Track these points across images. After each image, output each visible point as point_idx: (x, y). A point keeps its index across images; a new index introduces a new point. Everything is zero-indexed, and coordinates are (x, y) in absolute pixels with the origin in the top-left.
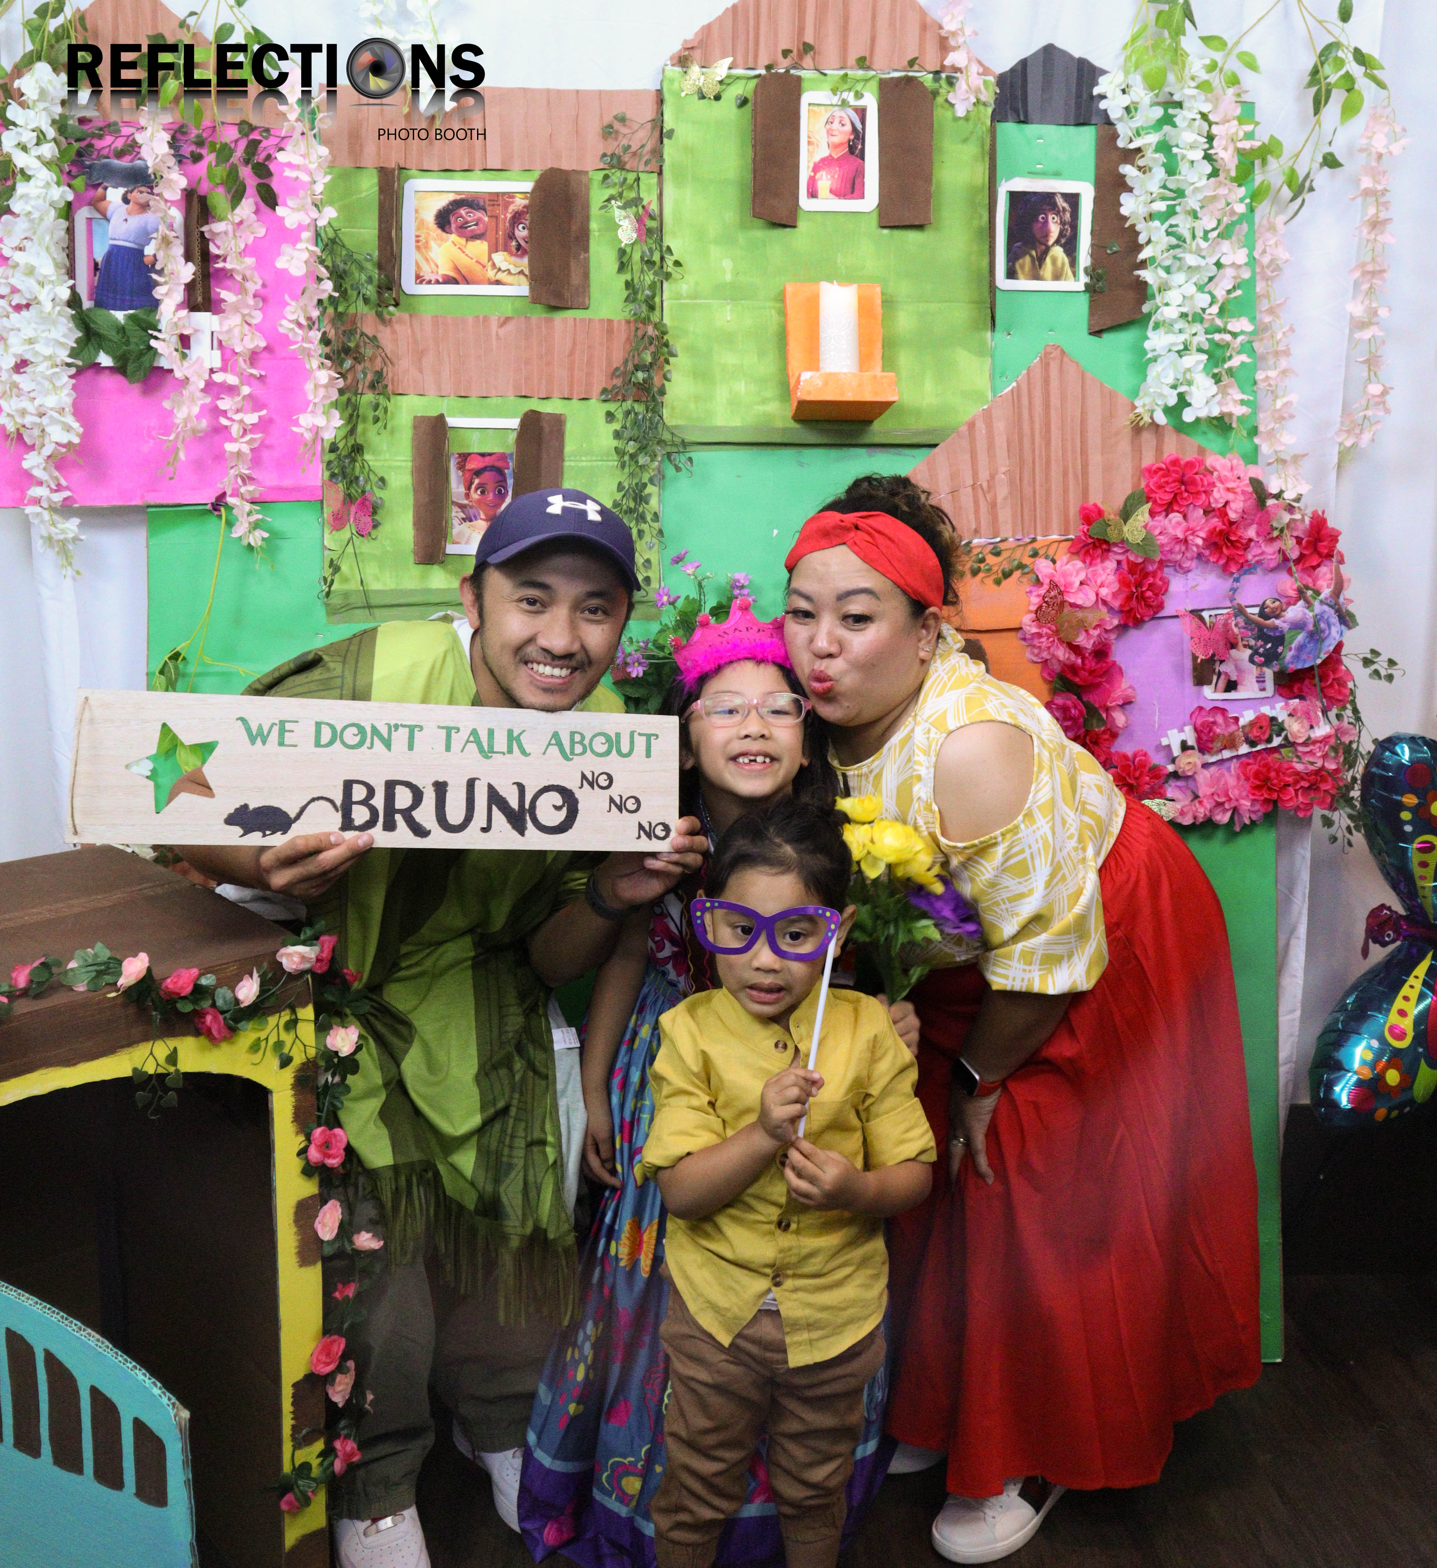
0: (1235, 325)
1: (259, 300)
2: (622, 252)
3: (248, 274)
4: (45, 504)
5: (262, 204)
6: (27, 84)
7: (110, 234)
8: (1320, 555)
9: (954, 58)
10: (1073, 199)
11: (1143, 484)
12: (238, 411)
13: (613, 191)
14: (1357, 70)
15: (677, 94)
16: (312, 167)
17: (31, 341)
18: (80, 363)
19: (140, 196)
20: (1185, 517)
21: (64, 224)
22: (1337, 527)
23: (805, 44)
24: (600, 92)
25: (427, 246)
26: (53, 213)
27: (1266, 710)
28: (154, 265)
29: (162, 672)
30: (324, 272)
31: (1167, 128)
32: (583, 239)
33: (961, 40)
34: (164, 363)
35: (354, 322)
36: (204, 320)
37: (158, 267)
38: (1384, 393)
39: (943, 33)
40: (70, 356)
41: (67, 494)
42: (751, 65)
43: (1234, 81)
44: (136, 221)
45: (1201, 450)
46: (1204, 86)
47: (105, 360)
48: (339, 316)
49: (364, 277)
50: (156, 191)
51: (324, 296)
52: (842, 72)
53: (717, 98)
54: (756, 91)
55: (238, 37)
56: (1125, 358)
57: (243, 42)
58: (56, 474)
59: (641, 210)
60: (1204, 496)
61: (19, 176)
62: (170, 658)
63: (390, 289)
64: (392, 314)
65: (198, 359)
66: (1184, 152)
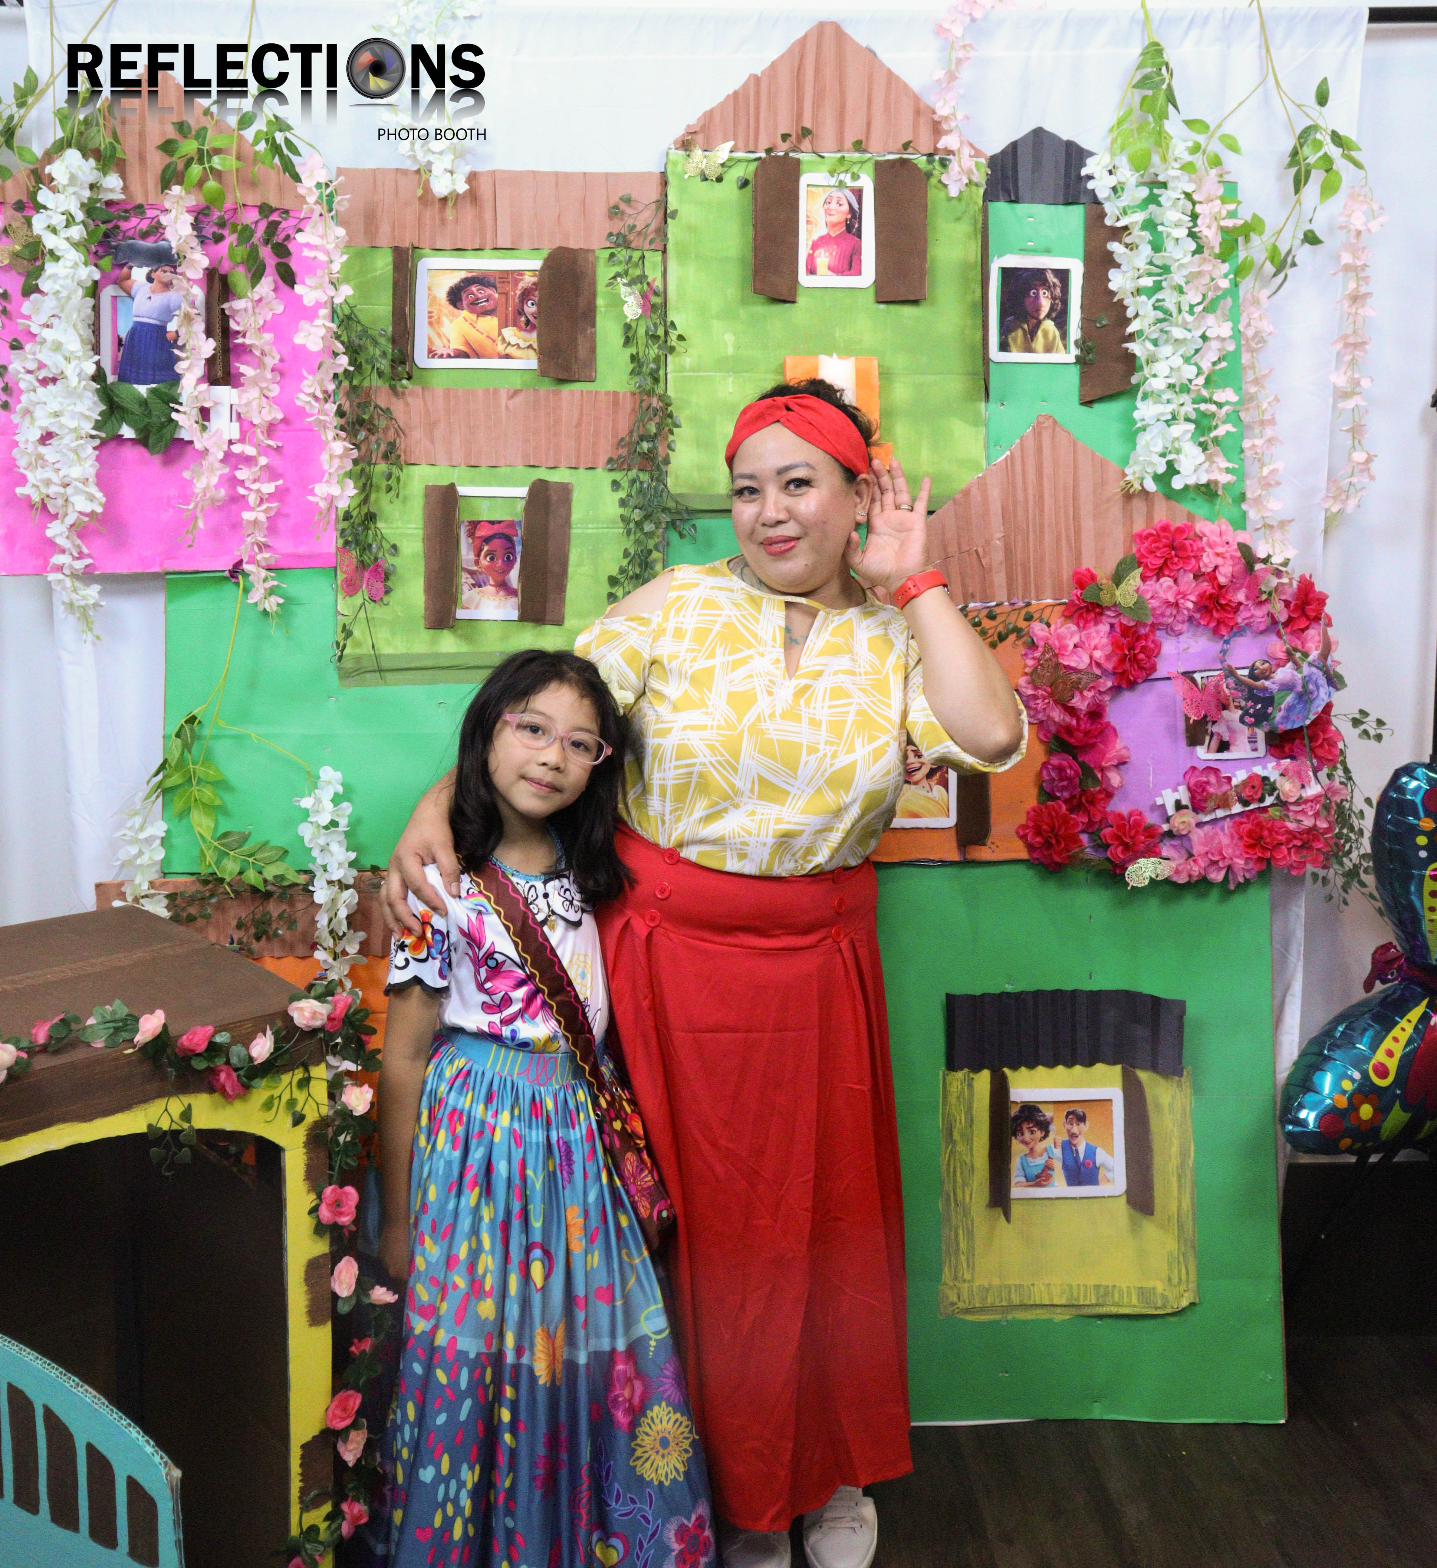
0: (1220, 396)
1: (277, 374)
2: (628, 327)
3: (267, 349)
4: (67, 571)
5: (281, 283)
6: (58, 170)
7: (134, 312)
8: (1308, 618)
9: (945, 142)
10: (1063, 275)
11: (1134, 550)
12: (255, 481)
13: (619, 269)
14: (1335, 152)
15: (680, 177)
16: (330, 247)
17: (57, 415)
18: (103, 435)
19: (165, 274)
20: (1175, 581)
21: (91, 302)
22: (1325, 591)
23: (803, 128)
24: (607, 175)
25: (439, 322)
26: (80, 292)
27: (1258, 770)
28: (176, 341)
29: (178, 735)
30: (340, 348)
31: (1152, 207)
32: (590, 314)
33: (953, 124)
34: (184, 435)
35: (368, 394)
36: (224, 394)
37: (180, 343)
38: (1369, 460)
39: (936, 117)
40: (94, 428)
41: (89, 561)
42: (751, 148)
43: (1217, 162)
44: (161, 299)
45: (1191, 516)
46: (1187, 168)
47: (127, 432)
48: (354, 389)
49: (378, 352)
50: (179, 270)
51: (340, 371)
52: (839, 155)
53: (719, 179)
54: (756, 174)
55: (261, 125)
56: (1116, 427)
57: (265, 129)
58: (79, 542)
59: (645, 286)
60: (1193, 561)
61: (48, 257)
62: (186, 722)
63: (403, 363)
64: (405, 387)
65: (218, 431)
66: (1169, 230)
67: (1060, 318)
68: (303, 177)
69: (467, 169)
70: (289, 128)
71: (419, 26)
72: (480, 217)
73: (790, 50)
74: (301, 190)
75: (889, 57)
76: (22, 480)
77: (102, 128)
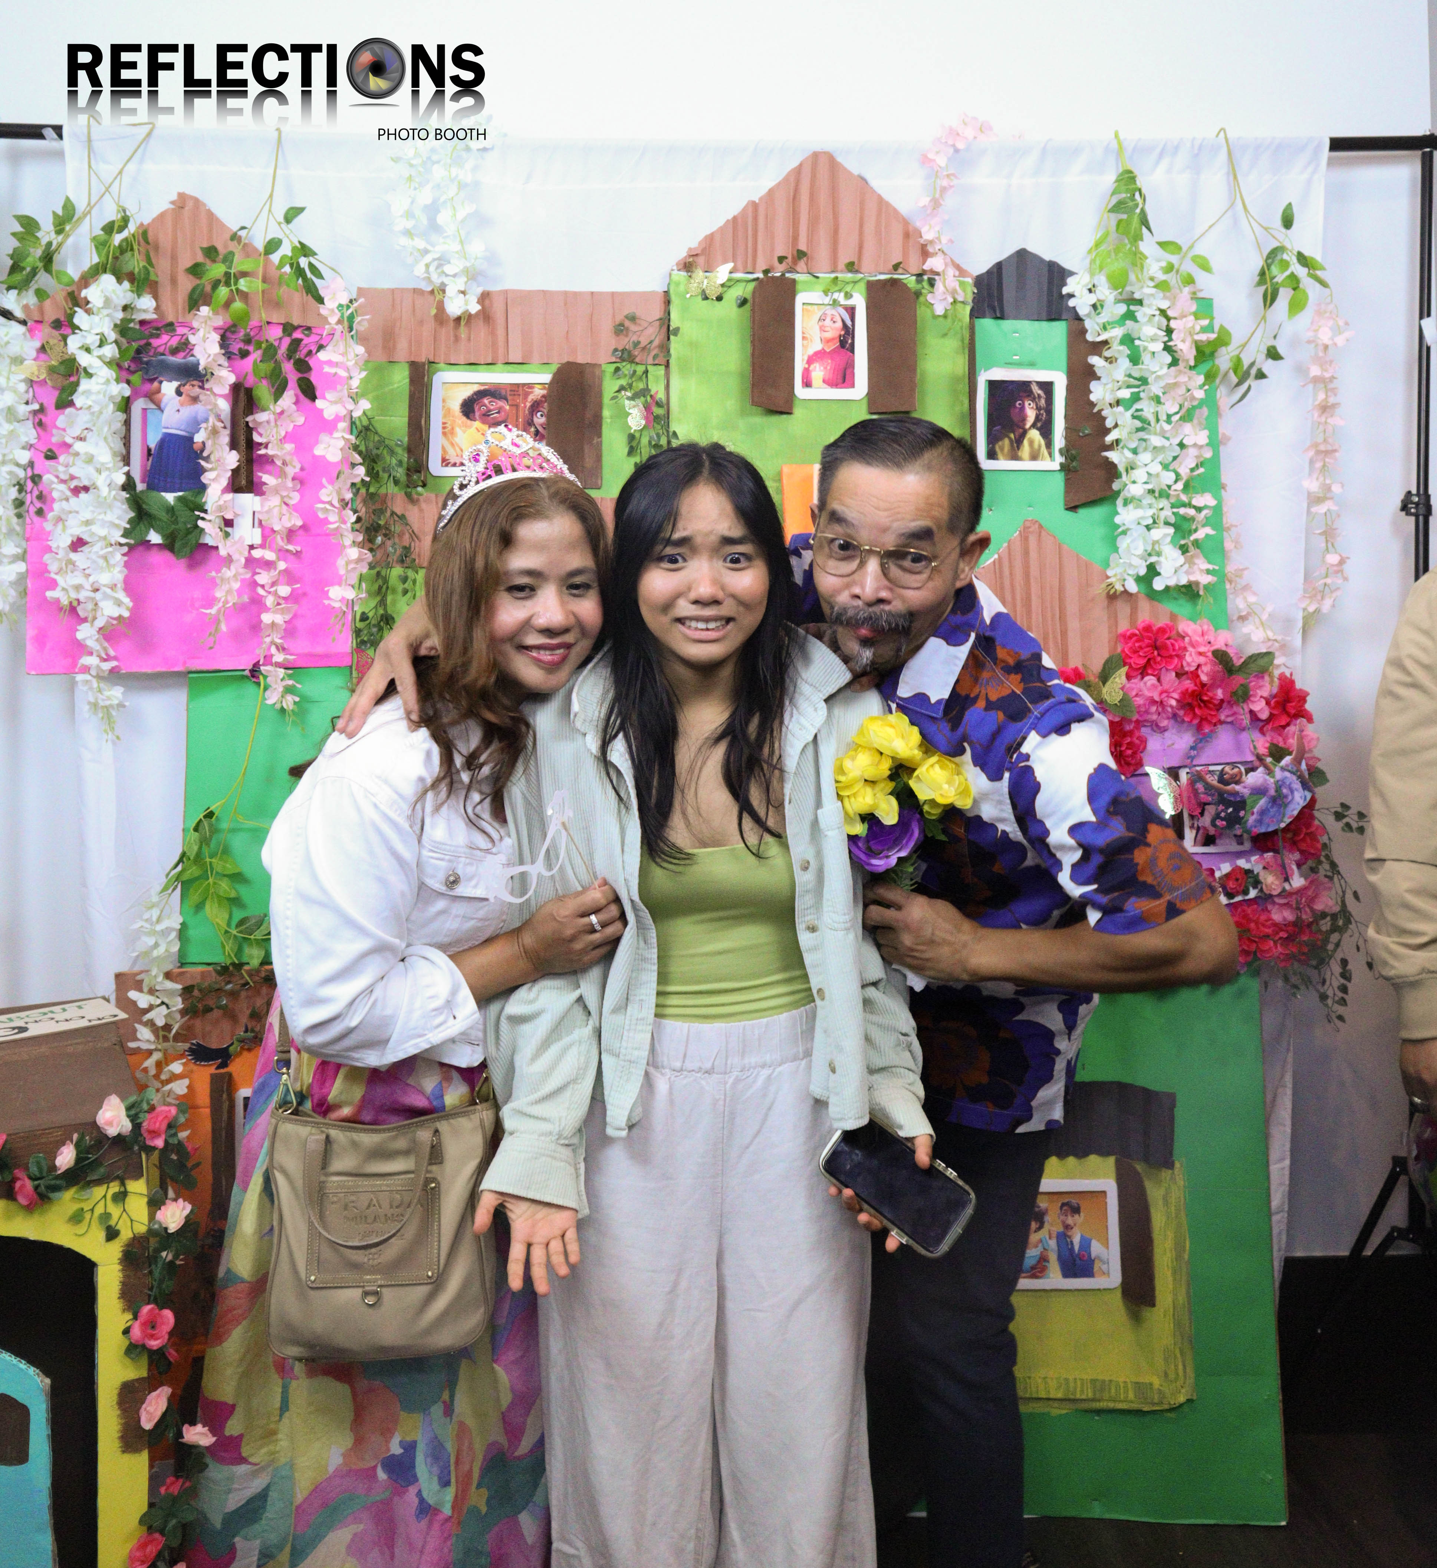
0: (1199, 500)
1: (297, 482)
2: (631, 437)
3: (288, 459)
4: (93, 672)
5: (302, 397)
6: (93, 293)
7: (163, 423)
8: (1289, 715)
9: (933, 263)
10: (1048, 387)
11: (1119, 649)
12: (274, 584)
13: (623, 382)
14: (1301, 272)
15: (682, 296)
16: (350, 364)
17: (88, 523)
18: (132, 542)
20: (1159, 680)
21: (122, 416)
22: (1306, 688)
23: (798, 251)
24: (613, 294)
25: (452, 432)
26: (111, 407)
27: (1242, 863)
28: (202, 451)
29: (196, 829)
30: (358, 459)
31: (1129, 323)
32: (596, 425)
33: (938, 247)
34: (209, 540)
35: (384, 502)
36: (248, 501)
37: (205, 454)
38: (1342, 562)
39: (923, 241)
40: (123, 536)
41: (114, 663)
42: (750, 270)
43: (1190, 281)
44: (188, 411)
45: (1173, 617)
46: (1161, 286)
47: (155, 538)
48: (371, 496)
49: (394, 461)
50: (207, 386)
51: (357, 480)
52: (833, 275)
53: (719, 298)
54: (754, 292)
55: (286, 250)
56: (1101, 531)
57: (290, 254)
58: (106, 644)
59: (649, 398)
60: (1176, 660)
61: (83, 374)
62: (205, 817)
63: (419, 472)
64: (420, 494)
65: (241, 537)
66: (1146, 344)
67: (1045, 428)
68: (326, 301)
69: (480, 290)
70: (314, 254)
71: (435, 158)
72: (493, 333)
73: (786, 179)
74: (323, 311)
75: (880, 184)
76: (53, 584)
77: (136, 252)
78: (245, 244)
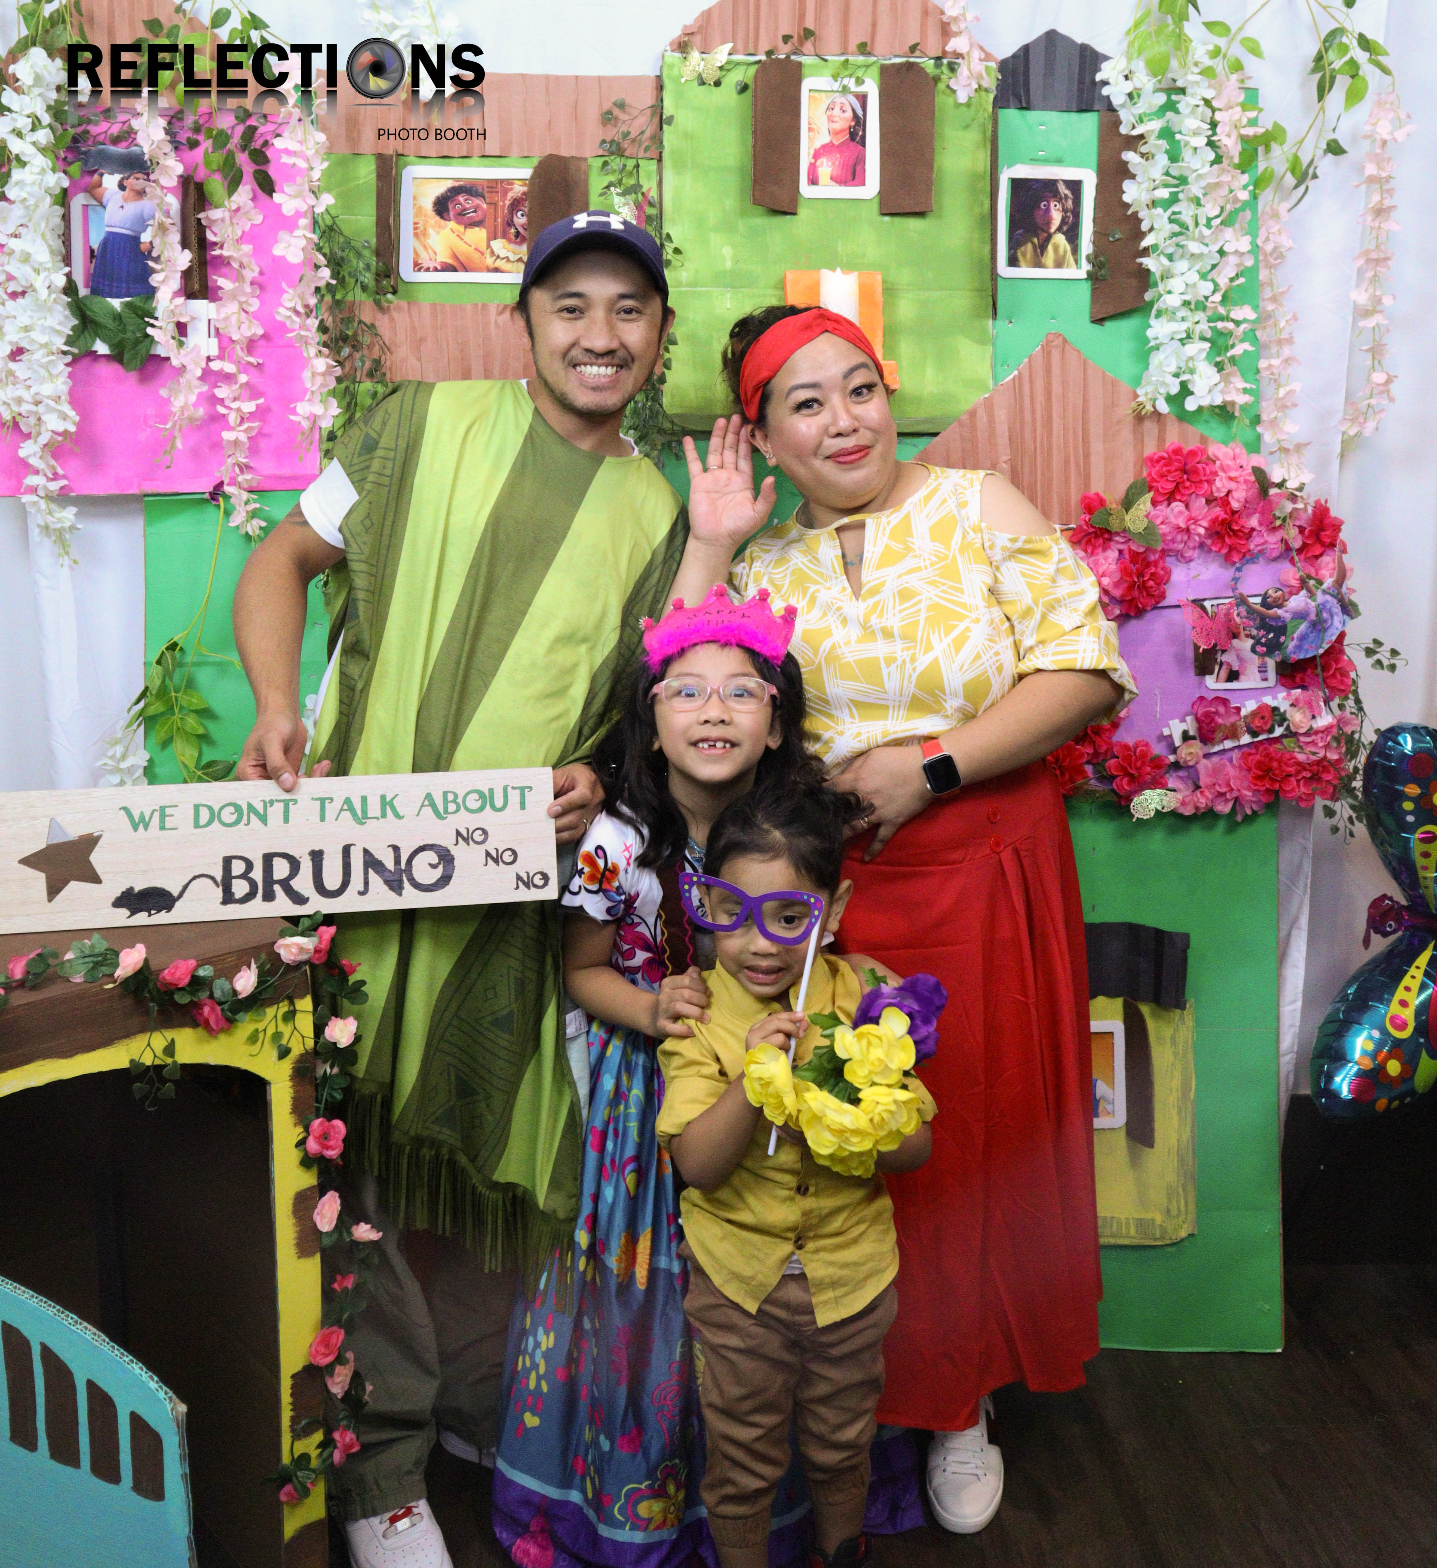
0: (1237, 313)
1: (256, 287)
3: (245, 261)
4: (41, 493)
5: (259, 191)
6: (22, 69)
7: (106, 222)
8: (1323, 544)
9: (955, 44)
11: (1145, 474)
12: (235, 399)
13: (612, 178)
14: (1361, 57)
15: (676, 80)
16: (310, 153)
17: (27, 329)
18: (76, 351)
19: (136, 182)
20: (1187, 506)
21: (60, 211)
22: (1340, 517)
23: (805, 29)
24: (600, 79)
25: (425, 233)
26: (48, 200)
27: (1268, 700)
28: (150, 252)
29: (159, 662)
30: (321, 260)
31: (1170, 115)
33: (962, 26)
34: (161, 351)
35: (352, 310)
36: (201, 308)
38: (1389, 381)
39: (945, 19)
40: (66, 344)
41: (64, 482)
42: (751, 51)
43: (1238, 67)
44: (133, 208)
45: (1204, 439)
46: (1207, 72)
47: (101, 348)
48: (337, 303)
49: (362, 265)
50: (152, 177)
51: (322, 284)
52: (843, 58)
53: (718, 83)
54: (756, 77)
55: (235, 21)
56: (1128, 346)
57: (239, 25)
58: (53, 462)
59: (640, 197)
60: (1206, 486)
61: (14, 163)
62: (167, 649)
63: (388, 276)
64: (390, 302)
65: (195, 347)
66: (1187, 138)
67: (1072, 232)
70: (266, 26)
77: (69, 26)
78: (190, 19)
